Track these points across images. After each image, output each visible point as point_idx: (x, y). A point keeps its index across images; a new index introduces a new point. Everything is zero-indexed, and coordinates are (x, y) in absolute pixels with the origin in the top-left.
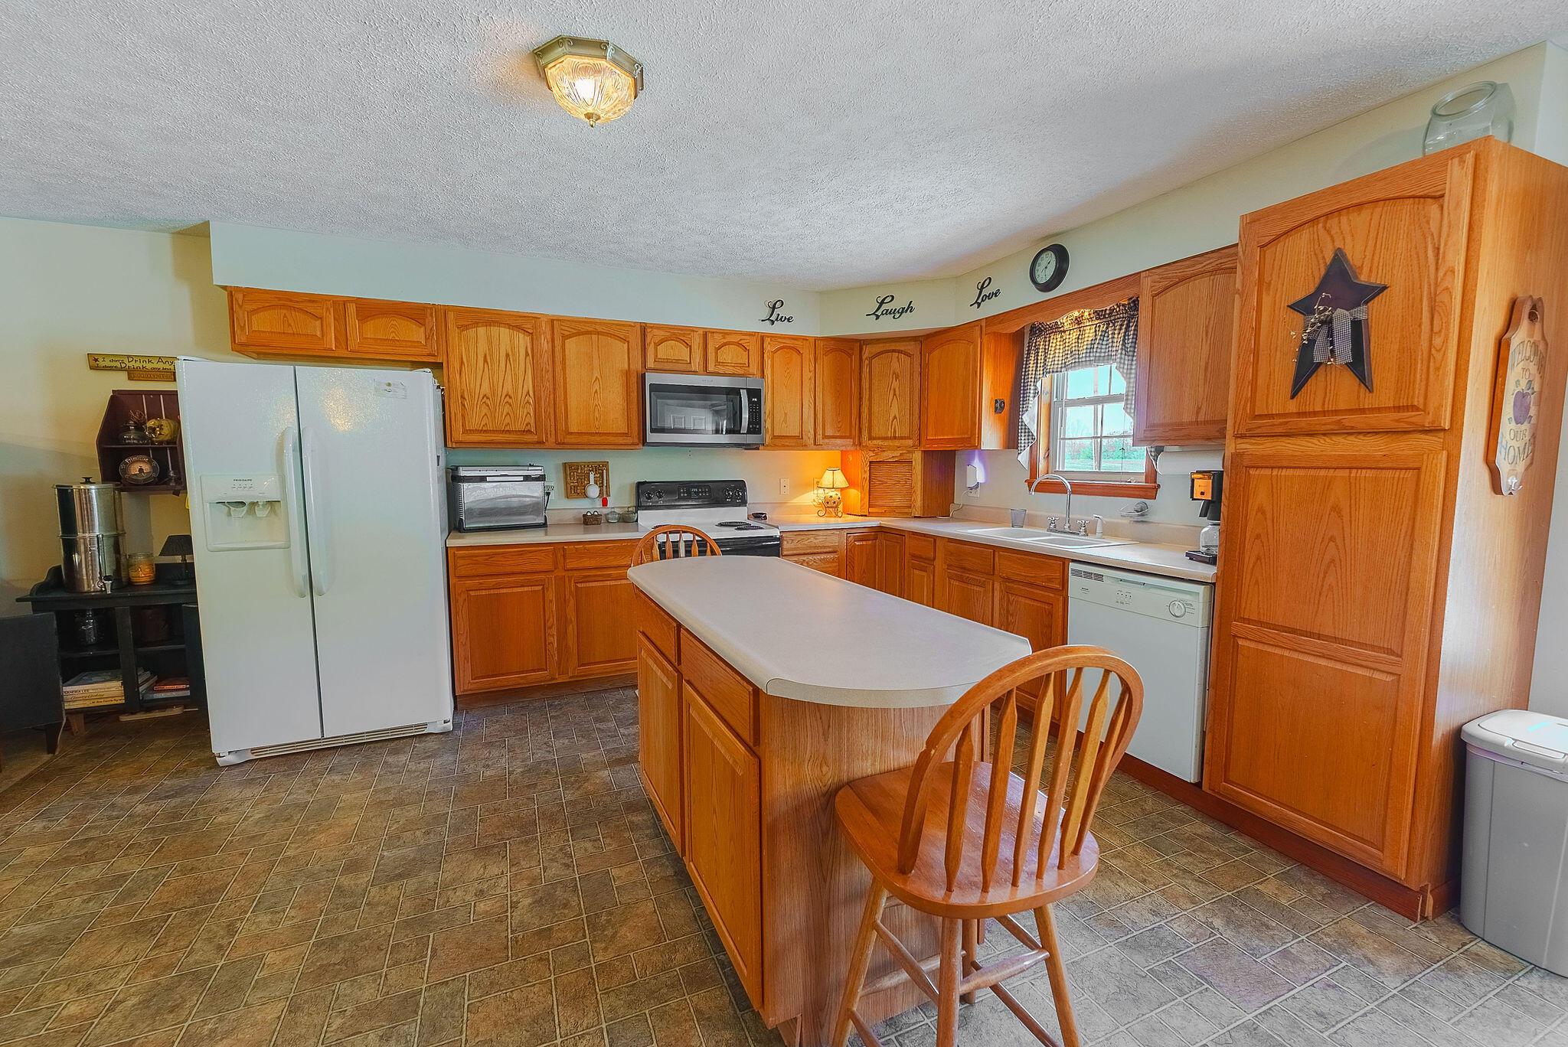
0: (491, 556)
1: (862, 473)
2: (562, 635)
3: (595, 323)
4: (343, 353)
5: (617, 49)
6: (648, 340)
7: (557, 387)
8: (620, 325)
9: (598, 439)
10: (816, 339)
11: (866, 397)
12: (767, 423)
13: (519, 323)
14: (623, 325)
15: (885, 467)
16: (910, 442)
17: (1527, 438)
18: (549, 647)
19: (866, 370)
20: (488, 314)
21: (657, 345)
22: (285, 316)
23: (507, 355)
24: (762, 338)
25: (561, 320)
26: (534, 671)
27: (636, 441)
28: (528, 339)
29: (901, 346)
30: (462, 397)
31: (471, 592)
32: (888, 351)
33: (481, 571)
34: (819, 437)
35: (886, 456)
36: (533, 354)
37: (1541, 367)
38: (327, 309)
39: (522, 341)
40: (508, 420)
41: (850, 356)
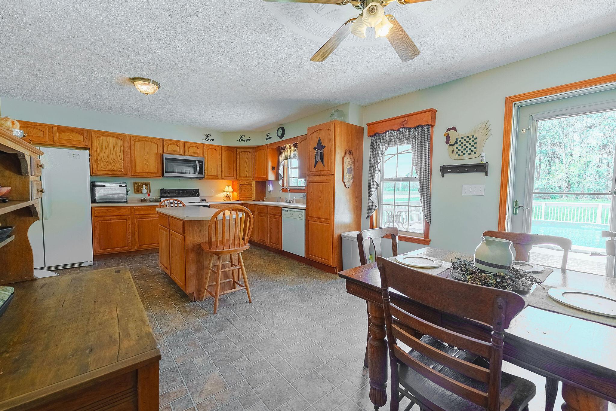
0: (108, 210)
1: (237, 187)
2: (133, 236)
3: (146, 138)
4: (52, 143)
5: (153, 81)
6: (164, 144)
7: (132, 157)
8: (154, 139)
9: (146, 174)
10: (222, 146)
11: (238, 164)
12: (205, 171)
13: (118, 136)
14: (156, 139)
15: (244, 186)
16: (251, 178)
17: (352, 177)
18: (129, 239)
19: (238, 156)
20: (107, 133)
21: (167, 146)
22: (29, 130)
23: (114, 146)
24: (204, 145)
25: (134, 136)
26: (123, 247)
27: (160, 175)
28: (122, 141)
29: (248, 150)
30: (97, 159)
31: (100, 222)
32: (245, 151)
33: (104, 215)
34: (223, 176)
35: (244, 182)
36: (123, 146)
37: (354, 163)
38: (46, 129)
39: (120, 142)
40: (114, 167)
41: (233, 152)
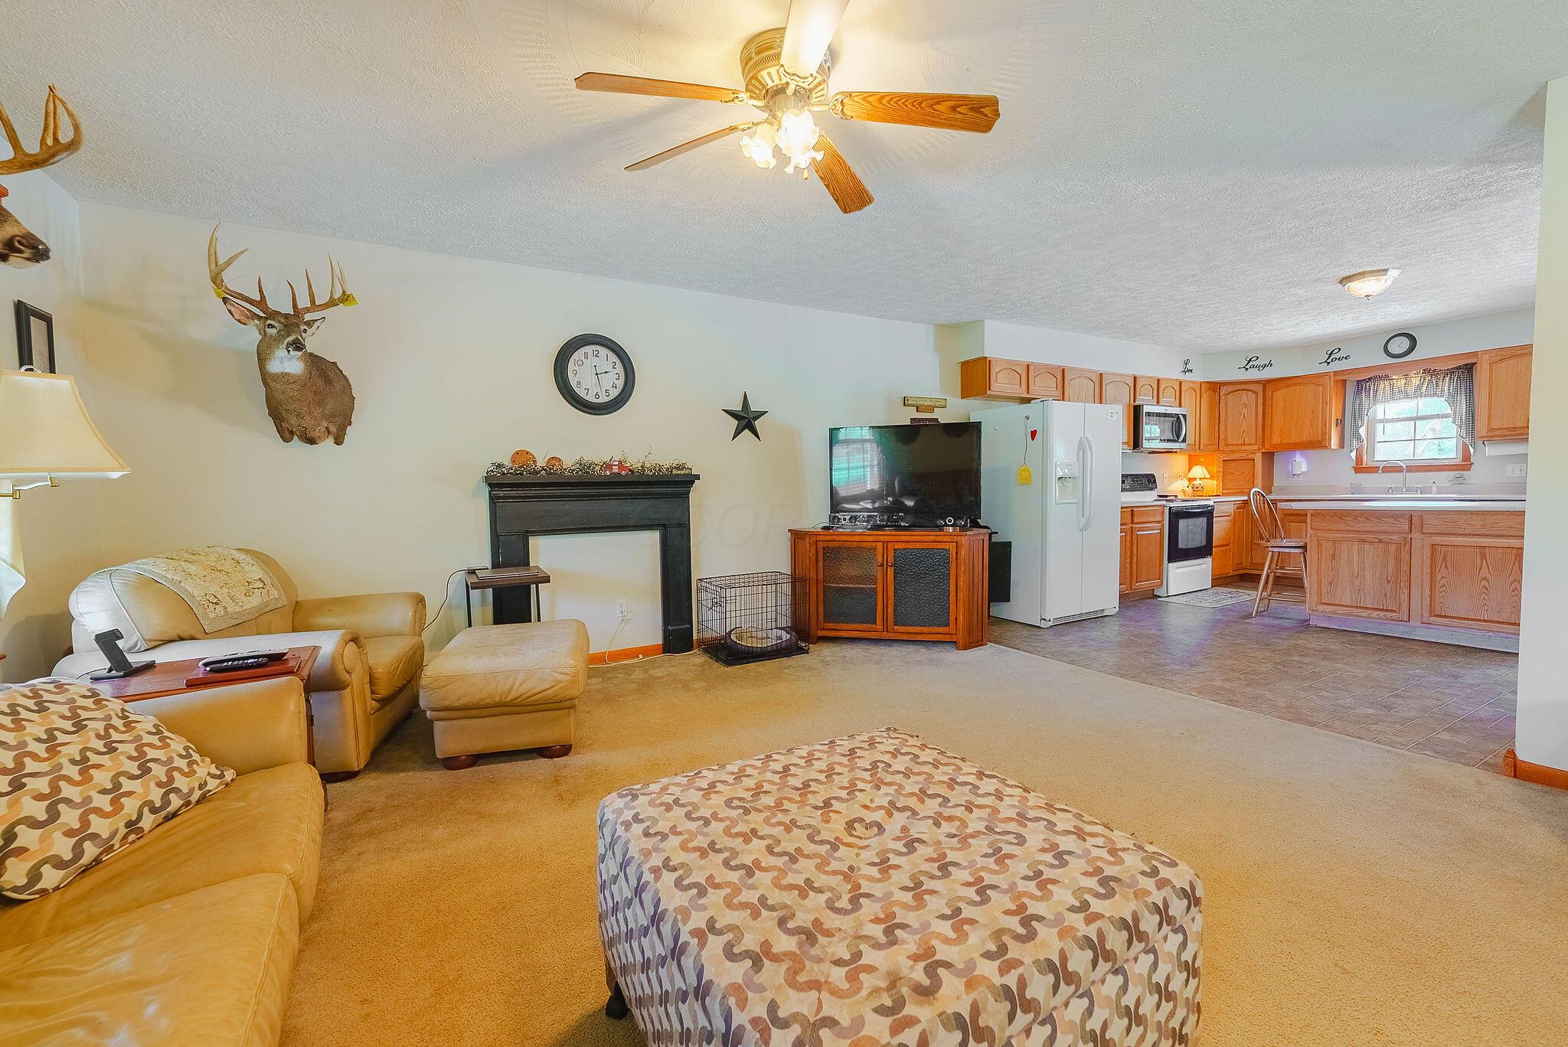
1: (1219, 468)
4: (1027, 396)
6: (1137, 385)
10: (1204, 383)
11: (1222, 418)
15: (1233, 464)
16: (1256, 447)
19: (1222, 401)
24: (1181, 383)
29: (1249, 387)
32: (1240, 390)
34: (1202, 444)
35: (1235, 456)
